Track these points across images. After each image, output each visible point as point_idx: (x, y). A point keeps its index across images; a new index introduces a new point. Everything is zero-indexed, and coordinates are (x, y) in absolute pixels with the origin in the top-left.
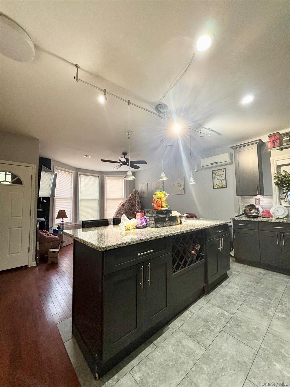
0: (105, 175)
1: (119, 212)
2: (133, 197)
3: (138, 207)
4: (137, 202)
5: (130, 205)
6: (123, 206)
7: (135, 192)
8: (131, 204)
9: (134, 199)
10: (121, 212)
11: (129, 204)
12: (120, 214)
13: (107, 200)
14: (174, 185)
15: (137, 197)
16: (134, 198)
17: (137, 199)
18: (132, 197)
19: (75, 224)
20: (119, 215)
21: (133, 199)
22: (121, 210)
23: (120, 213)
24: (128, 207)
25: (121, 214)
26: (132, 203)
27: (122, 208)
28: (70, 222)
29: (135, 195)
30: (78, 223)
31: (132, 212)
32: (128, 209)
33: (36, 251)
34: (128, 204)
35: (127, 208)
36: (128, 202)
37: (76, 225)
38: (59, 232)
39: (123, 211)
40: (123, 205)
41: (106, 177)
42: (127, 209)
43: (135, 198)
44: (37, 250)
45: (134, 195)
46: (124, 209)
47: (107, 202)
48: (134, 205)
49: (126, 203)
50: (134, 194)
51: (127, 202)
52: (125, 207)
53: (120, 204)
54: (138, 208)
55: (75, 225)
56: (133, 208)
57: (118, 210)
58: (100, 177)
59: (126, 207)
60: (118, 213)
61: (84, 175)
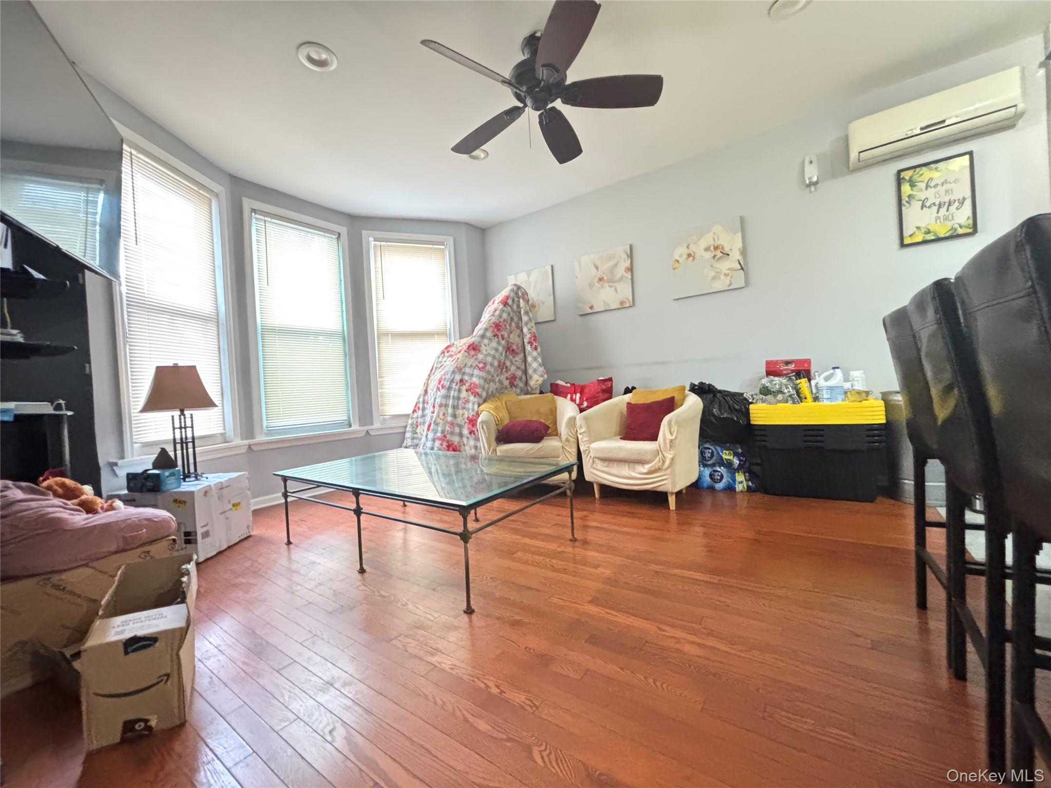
0: (364, 233)
1: (458, 377)
2: (509, 314)
3: (535, 353)
4: (528, 336)
5: (501, 348)
6: (472, 352)
7: (517, 294)
8: (503, 342)
9: (513, 324)
10: (466, 378)
11: (499, 343)
12: (464, 388)
14: (689, 255)
15: (527, 313)
16: (512, 319)
17: (526, 324)
18: (505, 316)
19: (246, 442)
20: (459, 391)
21: (510, 325)
22: (467, 370)
23: (461, 381)
24: (494, 357)
25: (467, 385)
26: (508, 342)
27: (471, 362)
28: (222, 434)
29: (518, 306)
30: (261, 438)
31: (507, 379)
32: (496, 363)
34: (494, 344)
35: (489, 359)
36: (494, 336)
37: (254, 448)
38: (169, 487)
39: (476, 372)
40: (474, 349)
41: (371, 239)
42: (492, 365)
43: (520, 319)
45: (515, 307)
46: (481, 365)
47: (383, 345)
48: (513, 350)
49: (486, 341)
50: (513, 301)
51: (489, 334)
52: (480, 356)
54: (535, 359)
55: (250, 446)
56: (512, 363)
57: (453, 372)
58: (344, 236)
59: (486, 355)
60: (452, 381)
61: (272, 218)
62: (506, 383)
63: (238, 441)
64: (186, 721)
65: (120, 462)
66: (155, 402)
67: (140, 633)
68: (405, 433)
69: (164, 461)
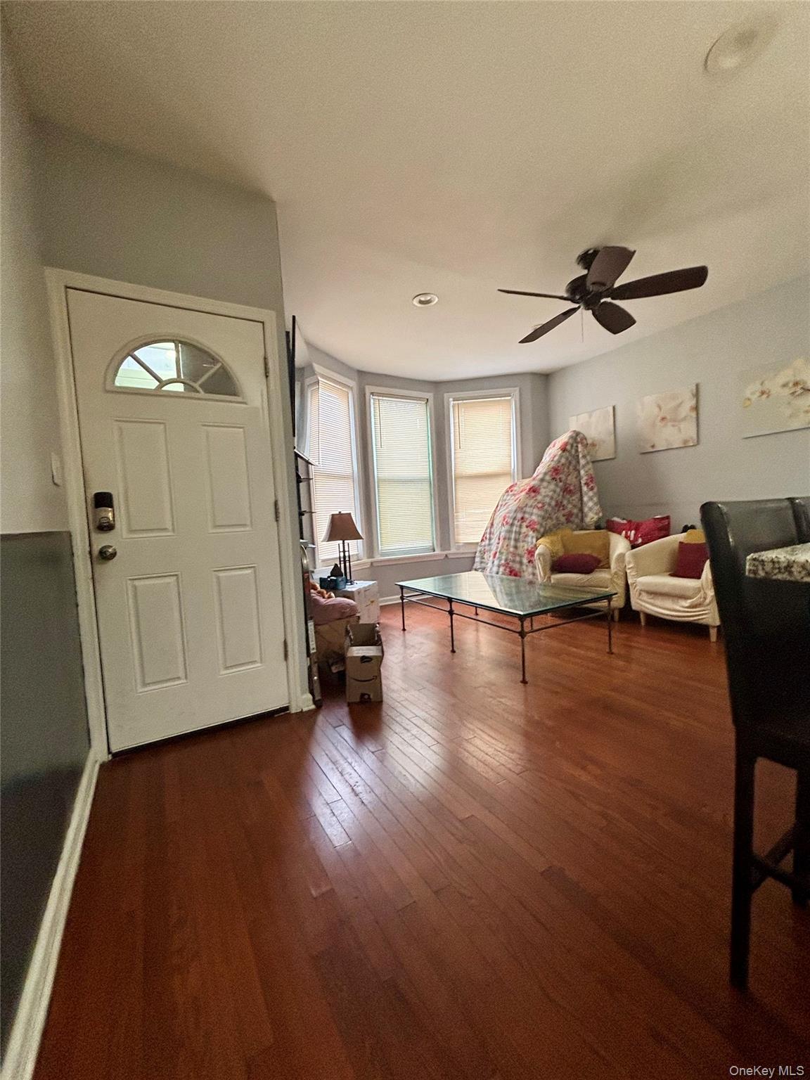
0: (445, 395)
1: (519, 516)
2: (567, 459)
3: (591, 494)
4: (585, 478)
5: (558, 490)
6: (533, 494)
7: (575, 439)
8: (561, 484)
9: (571, 468)
10: (527, 516)
11: (557, 485)
12: (524, 524)
13: (459, 481)
15: (584, 457)
16: (570, 463)
17: (584, 466)
18: (563, 461)
19: (370, 560)
20: (521, 527)
21: (568, 468)
22: (528, 509)
23: (522, 518)
24: (552, 498)
25: (528, 521)
26: (565, 484)
27: (531, 502)
28: (357, 555)
29: (577, 451)
30: (378, 558)
31: (564, 515)
32: (553, 503)
33: (308, 654)
34: (552, 487)
35: (547, 500)
36: (553, 479)
37: (375, 564)
38: (341, 587)
39: (535, 511)
40: (534, 491)
41: (451, 399)
42: (549, 505)
43: (578, 462)
44: (312, 652)
45: (573, 452)
46: (540, 505)
47: (458, 487)
48: (570, 491)
49: (545, 484)
50: (572, 446)
51: (548, 478)
52: (539, 498)
53: (507, 492)
54: (591, 499)
55: (372, 563)
56: (569, 502)
57: (515, 511)
58: (431, 402)
59: (545, 496)
60: (515, 519)
61: (383, 397)
62: (563, 519)
63: (365, 560)
64: (382, 701)
65: (315, 570)
66: (332, 536)
67: (367, 655)
68: (474, 557)
69: (336, 571)
